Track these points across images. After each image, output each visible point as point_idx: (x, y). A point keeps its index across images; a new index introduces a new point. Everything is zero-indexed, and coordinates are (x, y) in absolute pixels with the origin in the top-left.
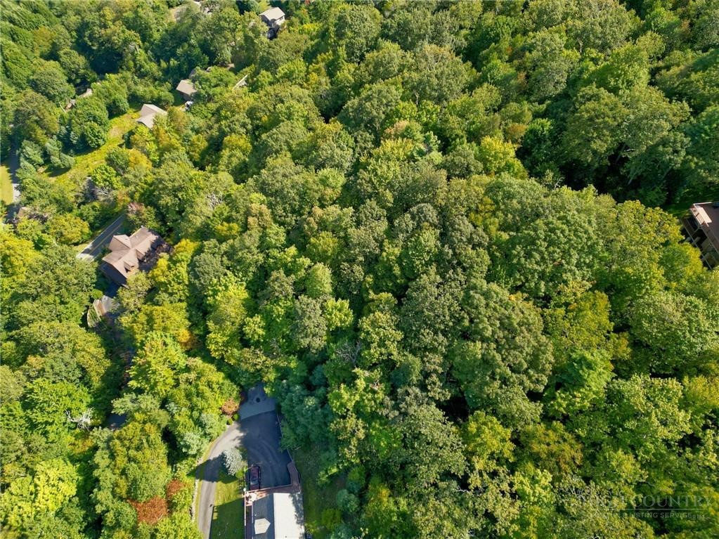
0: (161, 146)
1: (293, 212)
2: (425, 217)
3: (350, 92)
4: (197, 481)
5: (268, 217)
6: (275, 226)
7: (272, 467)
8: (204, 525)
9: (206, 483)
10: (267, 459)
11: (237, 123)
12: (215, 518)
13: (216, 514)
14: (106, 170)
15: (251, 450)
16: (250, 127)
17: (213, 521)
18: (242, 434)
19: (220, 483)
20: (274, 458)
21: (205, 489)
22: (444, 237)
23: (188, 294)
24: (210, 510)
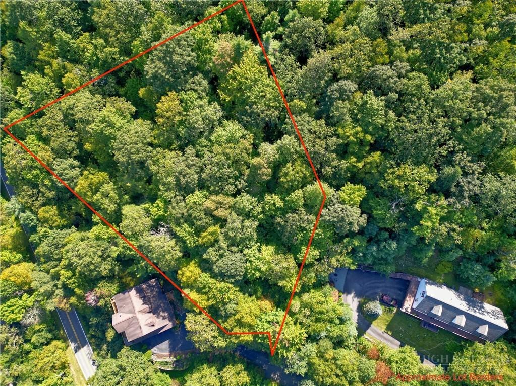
0: (10, 247)
1: (236, 178)
2: (350, 91)
3: (123, 60)
4: (365, 336)
5: (229, 200)
6: (238, 198)
7: (386, 287)
8: (391, 342)
9: (369, 331)
10: (378, 288)
11: (66, 171)
12: (391, 334)
13: (389, 333)
14: (9, 307)
15: (367, 294)
16: (76, 163)
17: (392, 336)
18: (352, 295)
19: (373, 322)
20: (380, 283)
21: (372, 333)
22: (381, 91)
23: (238, 289)
24: (385, 335)
